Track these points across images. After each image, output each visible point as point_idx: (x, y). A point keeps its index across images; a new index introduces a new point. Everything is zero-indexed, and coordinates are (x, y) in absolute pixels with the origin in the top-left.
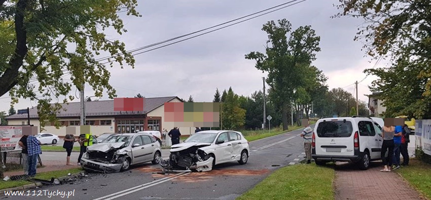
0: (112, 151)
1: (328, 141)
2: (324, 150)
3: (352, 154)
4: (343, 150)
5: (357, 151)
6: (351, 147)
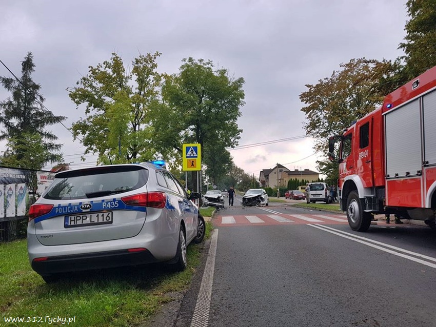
0: (219, 197)
1: (314, 192)
2: (312, 196)
3: (324, 197)
4: (321, 196)
5: (326, 196)
6: (324, 194)
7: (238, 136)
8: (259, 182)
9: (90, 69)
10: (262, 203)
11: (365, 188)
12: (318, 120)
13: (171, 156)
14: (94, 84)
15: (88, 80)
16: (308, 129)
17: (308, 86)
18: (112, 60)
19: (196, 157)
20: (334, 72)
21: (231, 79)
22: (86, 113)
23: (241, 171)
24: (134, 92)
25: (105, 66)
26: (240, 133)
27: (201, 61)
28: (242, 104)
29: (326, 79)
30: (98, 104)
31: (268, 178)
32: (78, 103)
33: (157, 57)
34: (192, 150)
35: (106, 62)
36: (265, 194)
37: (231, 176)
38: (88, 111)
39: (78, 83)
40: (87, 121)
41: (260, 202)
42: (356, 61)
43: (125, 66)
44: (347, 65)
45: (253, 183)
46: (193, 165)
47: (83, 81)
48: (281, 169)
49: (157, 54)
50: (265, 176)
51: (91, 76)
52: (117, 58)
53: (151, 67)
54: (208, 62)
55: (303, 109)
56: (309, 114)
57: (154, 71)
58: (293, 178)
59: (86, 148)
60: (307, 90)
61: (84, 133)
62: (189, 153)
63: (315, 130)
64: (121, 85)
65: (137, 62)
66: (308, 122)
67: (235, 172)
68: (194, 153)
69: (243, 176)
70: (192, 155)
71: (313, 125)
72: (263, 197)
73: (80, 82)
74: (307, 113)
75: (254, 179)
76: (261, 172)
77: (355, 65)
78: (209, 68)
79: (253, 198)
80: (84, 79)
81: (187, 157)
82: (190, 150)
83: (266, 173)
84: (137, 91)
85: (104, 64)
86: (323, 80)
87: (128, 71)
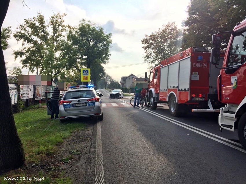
7: (109, 57)
8: (120, 84)
9: (25, 20)
10: (120, 97)
11: (155, 93)
12: (150, 54)
13: (72, 71)
14: (27, 29)
15: (23, 27)
16: (145, 58)
17: (146, 36)
18: (38, 16)
19: (88, 75)
20: (160, 29)
21: (105, 33)
22: (22, 45)
23: (110, 77)
24: (51, 35)
25: (34, 19)
26: (110, 56)
27: (89, 21)
28: (111, 47)
29: (155, 32)
30: (30, 41)
31: (125, 82)
32: (18, 40)
33: (64, 16)
34: (86, 72)
35: (35, 18)
36: (122, 92)
37: (104, 80)
38: (23, 44)
39: (17, 28)
40: (23, 50)
41: (119, 96)
42: (171, 23)
43: (45, 20)
44: (166, 25)
45: (117, 84)
46: (86, 79)
47: (20, 27)
48: (133, 77)
49: (64, 15)
50: (124, 81)
51: (25, 24)
52: (41, 15)
53: (61, 22)
54: (93, 24)
55: (143, 47)
56: (146, 50)
57: (63, 24)
58: (139, 82)
59: (23, 65)
60: (146, 38)
61: (21, 56)
62: (84, 73)
63: (148, 59)
64: (43, 31)
65: (53, 18)
66: (146, 54)
67: (107, 77)
68: (87, 73)
69: (111, 80)
70: (86, 74)
71: (148, 57)
72: (121, 94)
73: (18, 28)
74: (145, 49)
75: (117, 82)
76: (121, 78)
77: (170, 26)
78: (94, 27)
79: (116, 94)
80: (21, 26)
81: (83, 75)
82: (85, 71)
83: (124, 79)
84: (53, 34)
85: (34, 18)
86: (154, 33)
87: (47, 22)
